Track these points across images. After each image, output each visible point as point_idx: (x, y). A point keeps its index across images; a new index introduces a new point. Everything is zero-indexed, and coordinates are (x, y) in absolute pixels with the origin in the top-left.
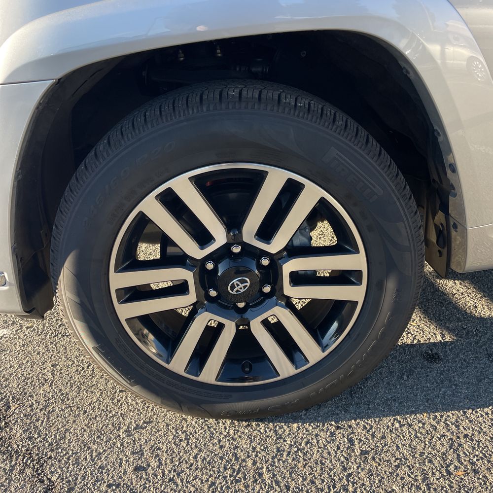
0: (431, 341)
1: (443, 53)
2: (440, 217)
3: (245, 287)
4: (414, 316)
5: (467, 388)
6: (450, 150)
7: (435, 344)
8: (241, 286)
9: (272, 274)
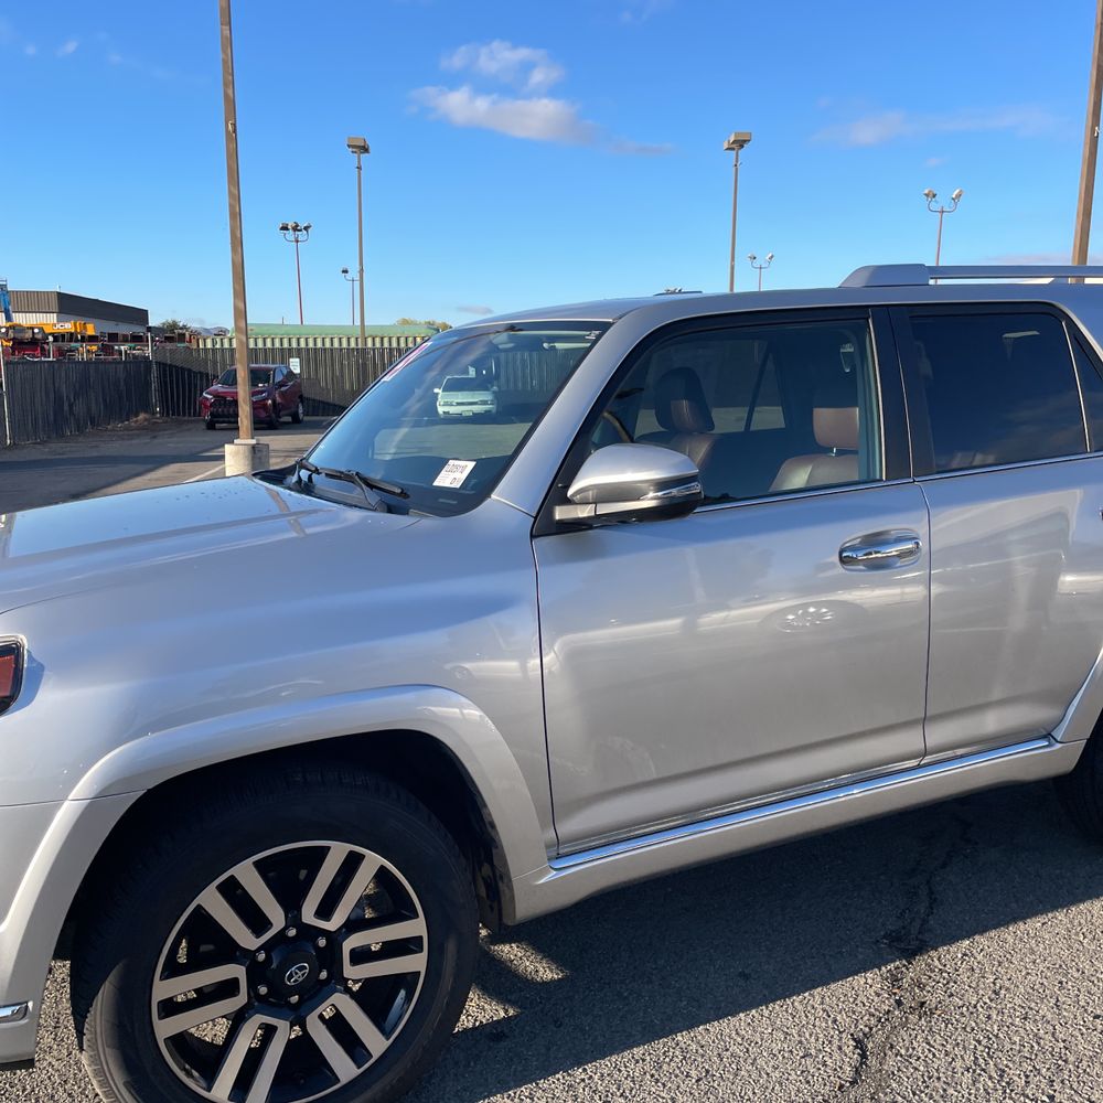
0: (495, 1019)
1: (462, 713)
2: (486, 869)
3: (303, 975)
4: (471, 995)
5: (537, 1060)
6: (485, 806)
7: (498, 1021)
8: (300, 974)
9: (330, 957)
